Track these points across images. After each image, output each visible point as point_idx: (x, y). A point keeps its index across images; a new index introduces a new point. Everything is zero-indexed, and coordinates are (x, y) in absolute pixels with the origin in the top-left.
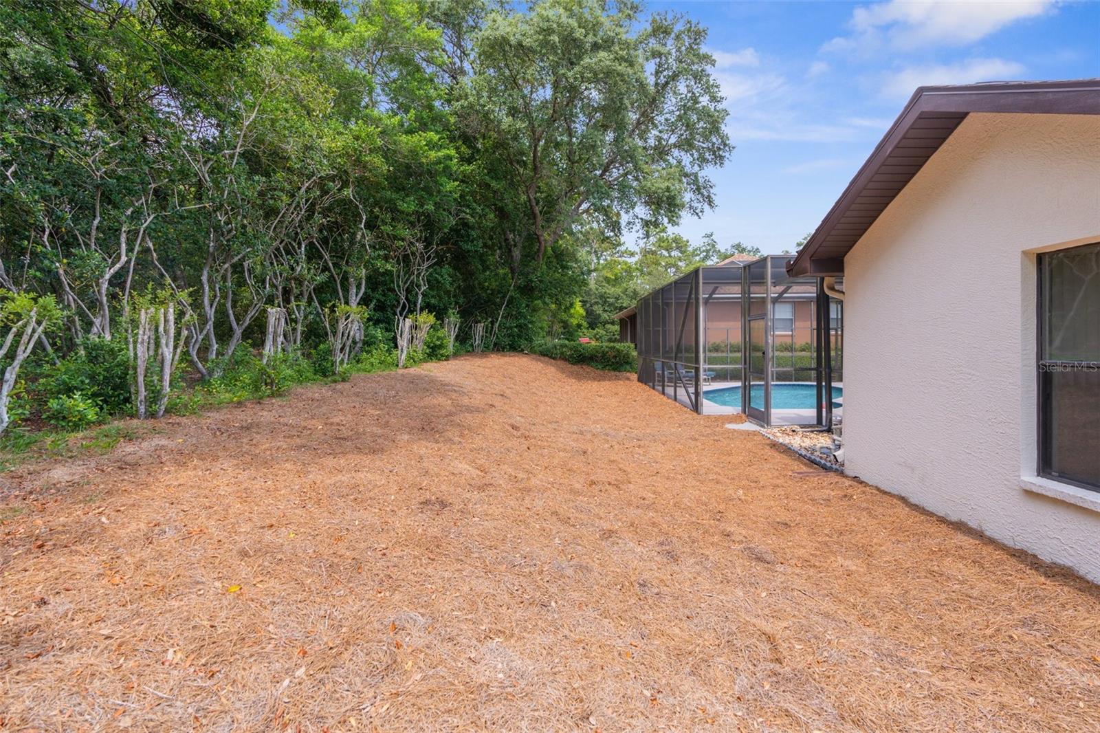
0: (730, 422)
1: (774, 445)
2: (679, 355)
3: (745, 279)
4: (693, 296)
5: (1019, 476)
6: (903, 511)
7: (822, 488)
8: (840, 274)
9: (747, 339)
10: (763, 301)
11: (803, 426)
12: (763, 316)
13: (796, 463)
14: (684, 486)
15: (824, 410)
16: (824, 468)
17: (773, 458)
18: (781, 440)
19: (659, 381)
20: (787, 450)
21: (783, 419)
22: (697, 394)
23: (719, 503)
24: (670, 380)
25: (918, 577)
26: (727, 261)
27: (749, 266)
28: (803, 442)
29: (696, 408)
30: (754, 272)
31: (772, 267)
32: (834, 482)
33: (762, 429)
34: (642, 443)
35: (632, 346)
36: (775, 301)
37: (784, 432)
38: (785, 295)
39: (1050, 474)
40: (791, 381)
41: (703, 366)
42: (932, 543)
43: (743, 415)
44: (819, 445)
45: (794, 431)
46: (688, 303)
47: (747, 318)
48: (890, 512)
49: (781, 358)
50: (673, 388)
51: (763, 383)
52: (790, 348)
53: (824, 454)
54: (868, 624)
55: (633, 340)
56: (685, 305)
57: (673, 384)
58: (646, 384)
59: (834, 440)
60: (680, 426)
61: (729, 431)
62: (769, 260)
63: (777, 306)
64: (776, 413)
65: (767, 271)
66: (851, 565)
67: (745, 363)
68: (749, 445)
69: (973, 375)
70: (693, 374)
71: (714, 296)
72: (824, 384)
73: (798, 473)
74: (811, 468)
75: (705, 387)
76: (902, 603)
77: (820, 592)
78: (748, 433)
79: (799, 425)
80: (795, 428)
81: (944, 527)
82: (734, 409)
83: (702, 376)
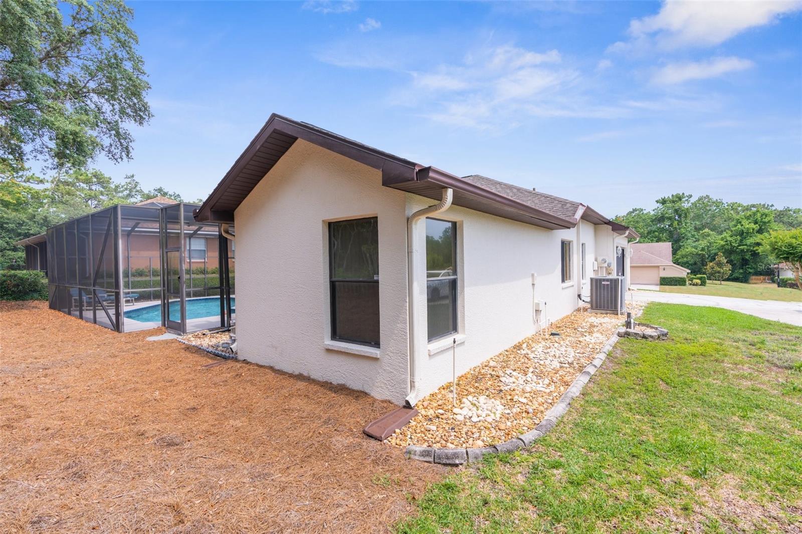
0: (150, 336)
1: (188, 348)
2: (98, 281)
3: (163, 218)
4: (112, 228)
5: (323, 342)
6: (271, 375)
7: (222, 373)
8: (232, 222)
9: (165, 267)
10: (178, 236)
11: (210, 330)
12: (178, 249)
13: (205, 358)
14: (99, 403)
15: (226, 315)
16: (225, 358)
17: (187, 358)
18: (194, 343)
19: (76, 306)
20: (198, 350)
21: (197, 326)
22: (118, 314)
23: (135, 409)
24: (89, 304)
25: (277, 416)
26: (149, 201)
27: (166, 209)
28: (211, 341)
29: (117, 327)
30: (170, 214)
31: (184, 212)
32: (230, 366)
33: (179, 337)
34: (49, 372)
35: (42, 274)
36: (190, 236)
37: (197, 337)
38: (199, 232)
39: (336, 338)
40: (205, 296)
41: (122, 290)
42: (285, 392)
43: (163, 328)
44: (222, 342)
45: (204, 334)
46: (107, 235)
47: (165, 250)
48: (264, 379)
49: (197, 279)
50: (92, 312)
51: (179, 300)
52: (203, 272)
53: (225, 347)
54: (247, 460)
55: (44, 267)
56: (103, 237)
57: (91, 308)
58: (59, 310)
59: (231, 337)
60: (99, 346)
61: (149, 343)
62: (182, 206)
63: (192, 240)
64: (190, 323)
65: (180, 215)
66: (238, 423)
67: (164, 286)
68: (167, 352)
69: (304, 288)
70: (114, 297)
71: (136, 229)
72: (225, 296)
73: (205, 366)
74: (215, 360)
75: (126, 308)
76: (268, 436)
77: (217, 452)
78: (166, 342)
79: (208, 329)
80: (206, 332)
81: (292, 380)
82: (156, 324)
83: (123, 300)
